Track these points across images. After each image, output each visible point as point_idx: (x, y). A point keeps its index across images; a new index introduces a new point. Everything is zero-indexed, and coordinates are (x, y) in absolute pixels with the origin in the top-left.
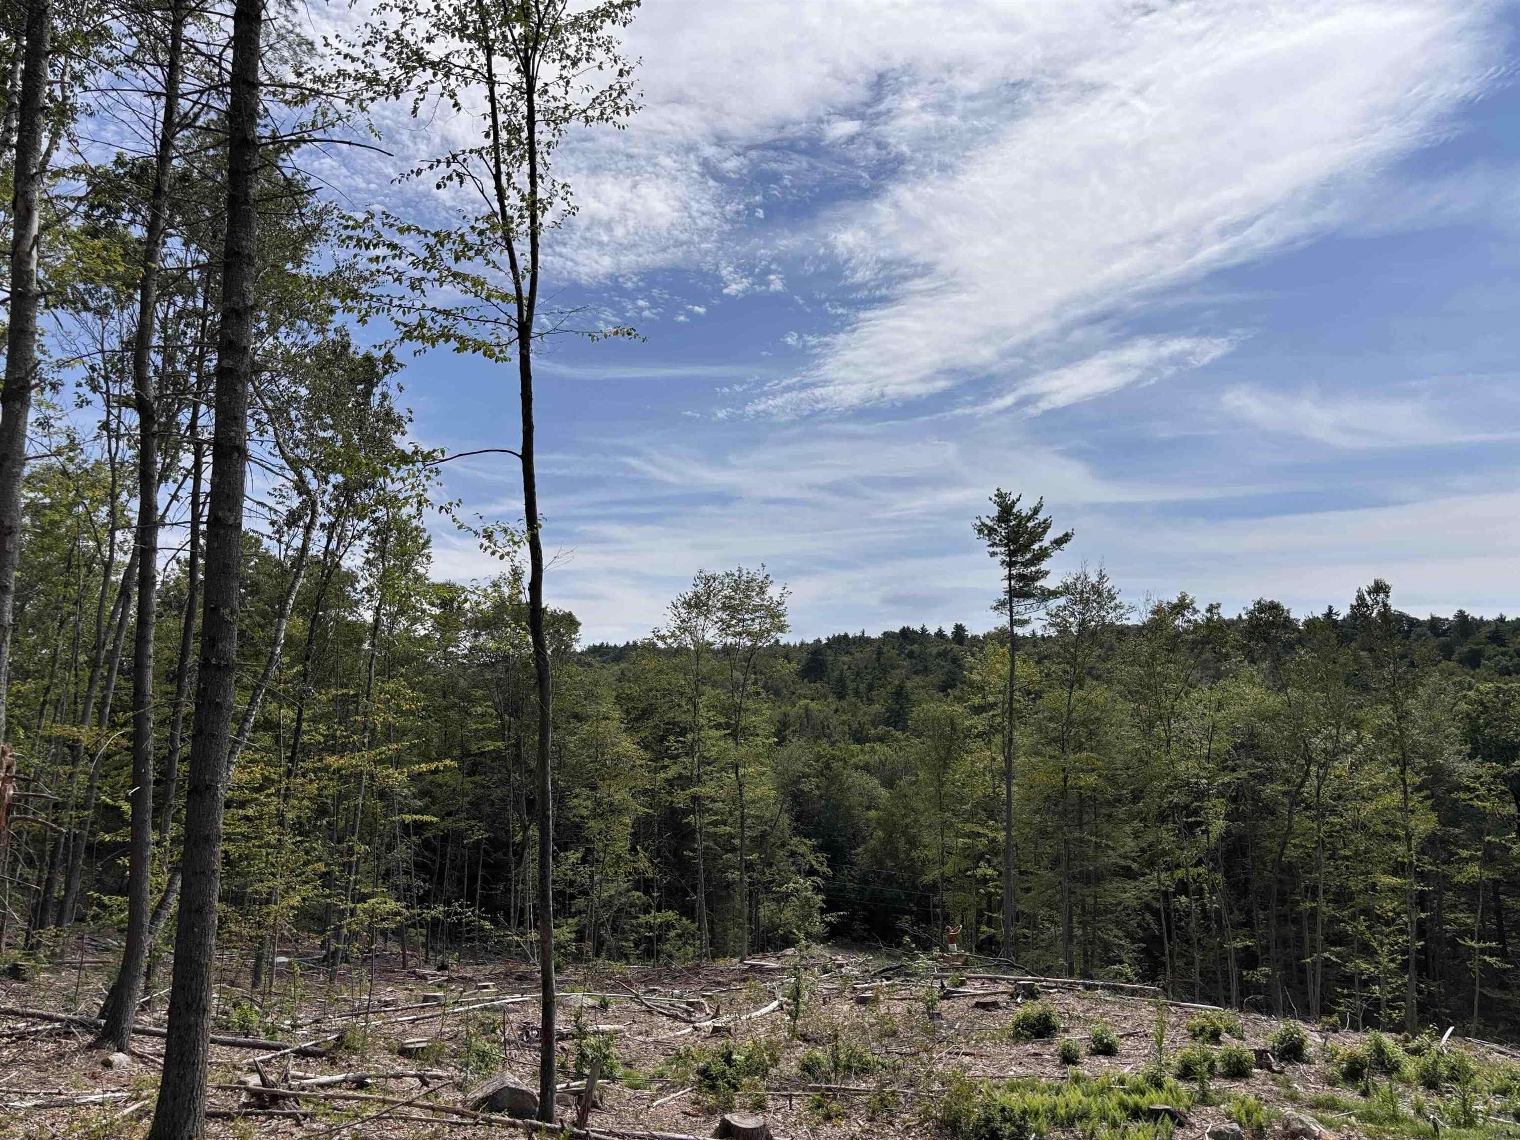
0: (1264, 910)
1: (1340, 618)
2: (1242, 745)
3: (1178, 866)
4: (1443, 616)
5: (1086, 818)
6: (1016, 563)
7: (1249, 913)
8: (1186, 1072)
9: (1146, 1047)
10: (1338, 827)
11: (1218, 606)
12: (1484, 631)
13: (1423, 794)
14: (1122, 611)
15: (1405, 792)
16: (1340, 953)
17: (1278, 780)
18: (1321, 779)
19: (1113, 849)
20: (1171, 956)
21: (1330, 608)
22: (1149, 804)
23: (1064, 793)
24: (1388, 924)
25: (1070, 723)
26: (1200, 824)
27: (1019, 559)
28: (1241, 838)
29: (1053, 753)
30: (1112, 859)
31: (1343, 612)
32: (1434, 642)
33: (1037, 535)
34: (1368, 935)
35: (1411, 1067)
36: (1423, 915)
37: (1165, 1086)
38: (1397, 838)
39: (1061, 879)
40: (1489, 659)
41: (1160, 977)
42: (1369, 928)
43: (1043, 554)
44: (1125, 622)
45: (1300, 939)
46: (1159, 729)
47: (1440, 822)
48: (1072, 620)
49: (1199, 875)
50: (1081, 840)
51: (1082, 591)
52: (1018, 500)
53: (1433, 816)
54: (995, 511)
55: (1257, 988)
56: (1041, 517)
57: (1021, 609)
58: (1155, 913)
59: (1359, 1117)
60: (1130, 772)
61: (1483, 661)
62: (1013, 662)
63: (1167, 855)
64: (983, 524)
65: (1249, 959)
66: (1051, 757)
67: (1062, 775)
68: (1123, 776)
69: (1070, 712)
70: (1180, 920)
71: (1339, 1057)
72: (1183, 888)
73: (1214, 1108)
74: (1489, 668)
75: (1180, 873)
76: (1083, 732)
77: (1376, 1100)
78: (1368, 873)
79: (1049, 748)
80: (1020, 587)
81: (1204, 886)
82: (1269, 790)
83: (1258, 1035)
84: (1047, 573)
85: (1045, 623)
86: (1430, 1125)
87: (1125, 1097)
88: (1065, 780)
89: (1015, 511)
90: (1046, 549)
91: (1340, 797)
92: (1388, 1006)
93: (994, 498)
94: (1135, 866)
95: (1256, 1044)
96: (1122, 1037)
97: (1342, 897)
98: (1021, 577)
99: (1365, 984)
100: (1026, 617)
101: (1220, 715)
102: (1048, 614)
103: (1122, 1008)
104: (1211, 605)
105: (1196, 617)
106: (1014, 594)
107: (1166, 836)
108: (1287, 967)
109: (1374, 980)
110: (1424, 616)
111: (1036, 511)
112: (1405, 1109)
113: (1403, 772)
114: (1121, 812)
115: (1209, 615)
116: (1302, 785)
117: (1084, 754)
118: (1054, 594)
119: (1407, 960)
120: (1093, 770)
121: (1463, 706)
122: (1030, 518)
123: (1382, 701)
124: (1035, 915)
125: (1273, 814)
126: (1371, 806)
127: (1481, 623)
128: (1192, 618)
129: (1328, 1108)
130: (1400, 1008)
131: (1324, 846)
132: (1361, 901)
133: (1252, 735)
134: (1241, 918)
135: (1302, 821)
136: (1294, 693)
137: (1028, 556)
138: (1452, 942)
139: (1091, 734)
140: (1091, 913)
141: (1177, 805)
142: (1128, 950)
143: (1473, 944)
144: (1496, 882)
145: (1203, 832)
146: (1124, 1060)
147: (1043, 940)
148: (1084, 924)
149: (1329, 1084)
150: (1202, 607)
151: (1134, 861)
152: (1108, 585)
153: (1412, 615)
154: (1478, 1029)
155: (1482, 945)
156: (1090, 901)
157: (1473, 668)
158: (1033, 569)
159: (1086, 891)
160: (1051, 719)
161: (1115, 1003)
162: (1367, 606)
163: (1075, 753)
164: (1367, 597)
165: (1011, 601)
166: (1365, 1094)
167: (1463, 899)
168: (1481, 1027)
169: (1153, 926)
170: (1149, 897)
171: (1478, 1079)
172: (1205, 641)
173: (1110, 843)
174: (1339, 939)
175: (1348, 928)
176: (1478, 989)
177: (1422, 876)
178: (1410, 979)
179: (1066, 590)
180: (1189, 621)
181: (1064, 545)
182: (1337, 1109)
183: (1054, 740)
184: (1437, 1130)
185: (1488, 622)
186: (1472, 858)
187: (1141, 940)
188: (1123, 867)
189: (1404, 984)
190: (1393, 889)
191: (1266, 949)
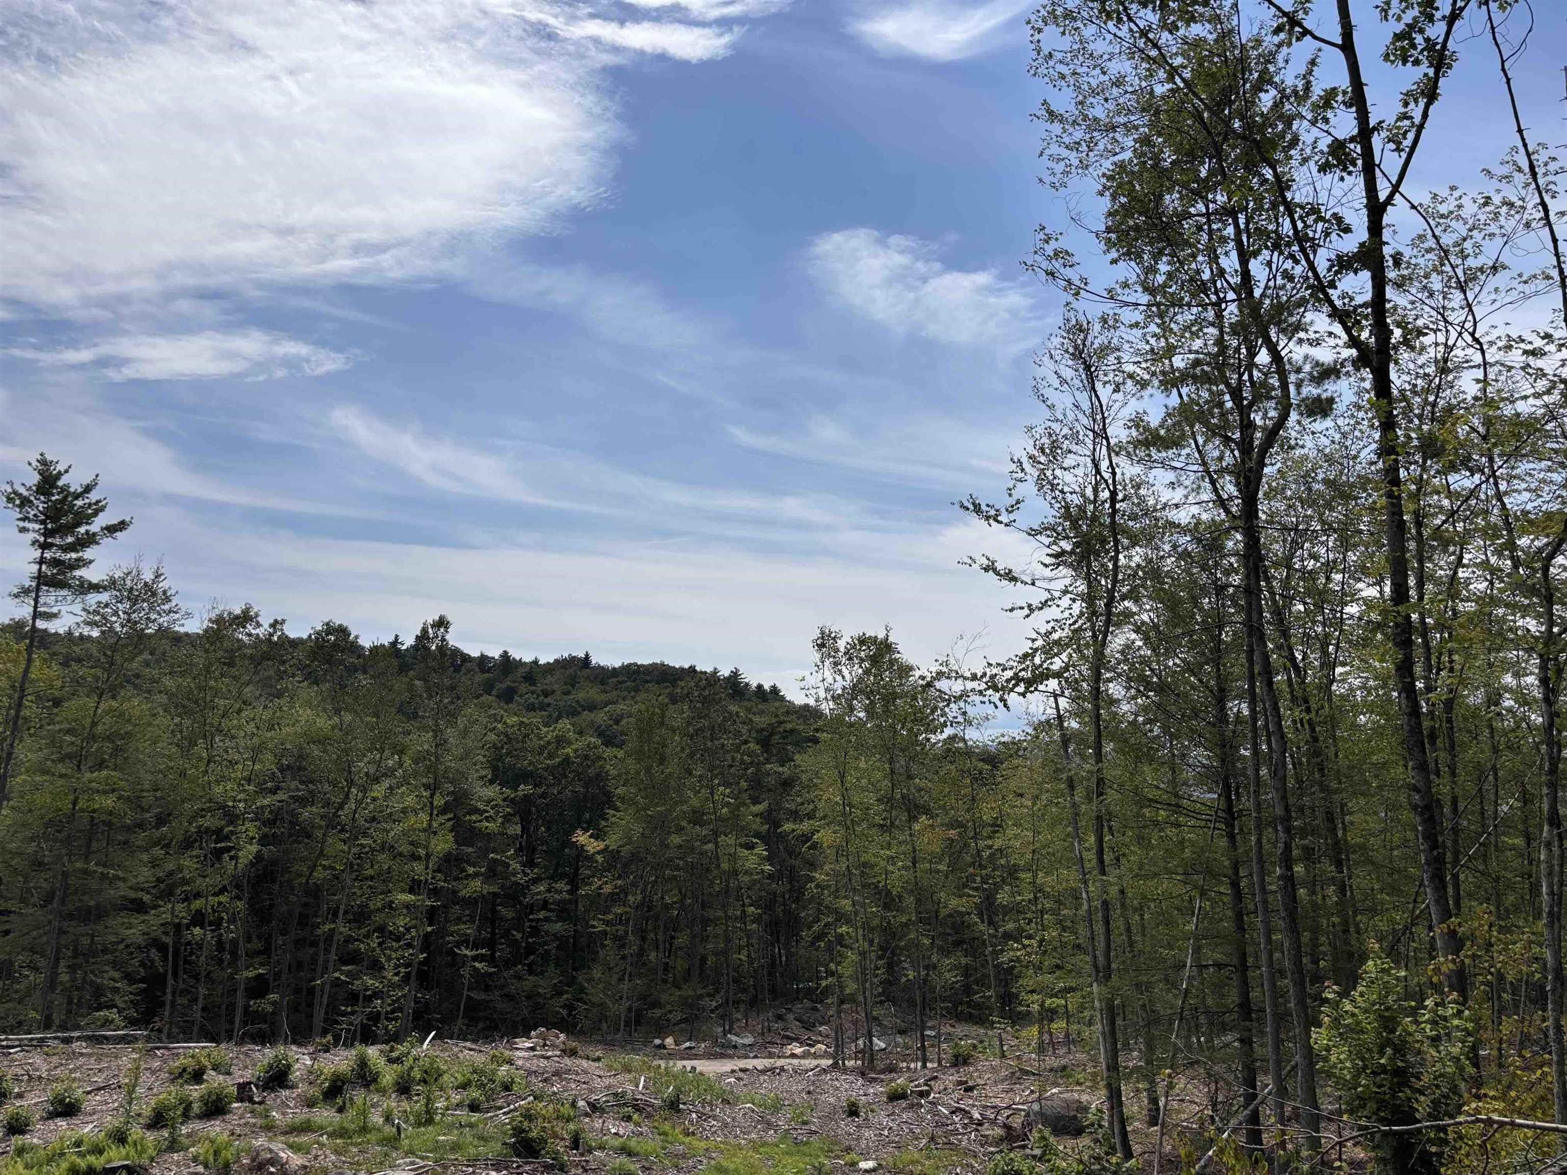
0: (283, 935)
1: (404, 647)
2: (289, 767)
3: (198, 895)
4: (490, 655)
5: (95, 845)
6: (51, 545)
7: (268, 940)
8: (158, 1120)
9: (116, 1099)
10: (367, 849)
11: (284, 621)
12: (522, 670)
13: (446, 817)
14: (176, 616)
15: (431, 815)
16: (350, 971)
17: (319, 802)
18: (359, 802)
19: (124, 880)
20: (174, 994)
21: (397, 636)
22: (176, 829)
23: (72, 817)
24: (398, 940)
25: (93, 737)
26: (229, 849)
27: (58, 541)
28: (274, 862)
29: (64, 771)
30: (122, 891)
31: (408, 641)
32: (480, 677)
33: (83, 517)
34: (378, 950)
35: (388, 1076)
36: (429, 929)
37: (130, 1139)
38: (419, 858)
39: (50, 917)
40: (521, 696)
41: (156, 1019)
42: (380, 944)
43: (90, 540)
44: (177, 628)
45: (314, 961)
46: (200, 749)
47: (456, 841)
48: (114, 619)
49: (220, 903)
50: (85, 872)
51: (132, 588)
52: (66, 471)
53: (450, 837)
54: (36, 478)
55: (261, 1017)
56: (93, 496)
57: (51, 600)
58: (162, 948)
59: (331, 1135)
60: (158, 794)
61: (516, 698)
62: (29, 660)
63: (188, 883)
64: (15, 492)
65: (259, 988)
66: (61, 776)
67: (71, 797)
68: (149, 798)
69: (94, 724)
70: (191, 954)
71: (323, 1077)
72: (198, 919)
73: (182, 1153)
74: (519, 704)
75: (197, 904)
76: (108, 747)
77: (351, 1113)
78: (389, 892)
79: (60, 766)
80: (53, 575)
81: (224, 915)
82: (307, 813)
83: (246, 1067)
84: (91, 562)
85: (79, 619)
86: (394, 1130)
87: (78, 1160)
88: (74, 803)
89: (60, 483)
90: (94, 534)
91: (374, 819)
92: (387, 1019)
93: (35, 463)
94: (146, 898)
95: (242, 1076)
96: (89, 1093)
97: (360, 917)
98: (56, 562)
99: (369, 999)
100: (55, 610)
101: (269, 735)
102: (84, 610)
103: (99, 1060)
104: (276, 621)
105: (258, 631)
106: (41, 580)
107: (189, 863)
108: (298, 991)
109: (377, 994)
110: (475, 654)
111: (88, 489)
112: (377, 1119)
113: (432, 796)
114: (140, 838)
115: (271, 630)
116: (341, 806)
117: (105, 773)
118: (96, 588)
119: (409, 973)
120: (113, 791)
121: (492, 737)
122: (77, 496)
123: (425, 729)
124: (11, 963)
125: (309, 837)
126: (398, 828)
127: (520, 663)
128: (253, 632)
129: (302, 1131)
130: (396, 1019)
131: (352, 867)
132: (378, 918)
133: (301, 757)
134: (257, 945)
135: (335, 845)
136: (348, 717)
137: (70, 539)
138: (451, 952)
139: (117, 749)
140: (84, 955)
141: (207, 828)
142: (125, 993)
143: (467, 952)
144: (494, 894)
145: (231, 858)
146: (90, 1119)
147: (16, 992)
148: (72, 969)
149: (308, 1106)
150: (266, 621)
151: (148, 893)
152: (164, 585)
153: (466, 652)
154: (461, 1029)
155: (474, 953)
156: (86, 941)
157: (507, 703)
158: (74, 555)
159: (82, 929)
160: (68, 732)
161: (89, 1055)
162: (428, 638)
163: (92, 772)
164: (430, 630)
165: (38, 589)
166: (341, 1110)
167: (467, 912)
168: (464, 1028)
169: (158, 963)
170: (158, 933)
171: (446, 1077)
172: (266, 657)
173: (120, 873)
174: (350, 958)
175: (362, 946)
176: (465, 993)
177: (435, 892)
178: (409, 991)
179: (112, 584)
180: (250, 635)
181: (118, 534)
182: (310, 1131)
183: (69, 756)
184: (399, 1134)
185: (525, 663)
186: (476, 875)
187: (142, 981)
188: (133, 901)
189: (404, 996)
190: (407, 906)
191: (277, 976)
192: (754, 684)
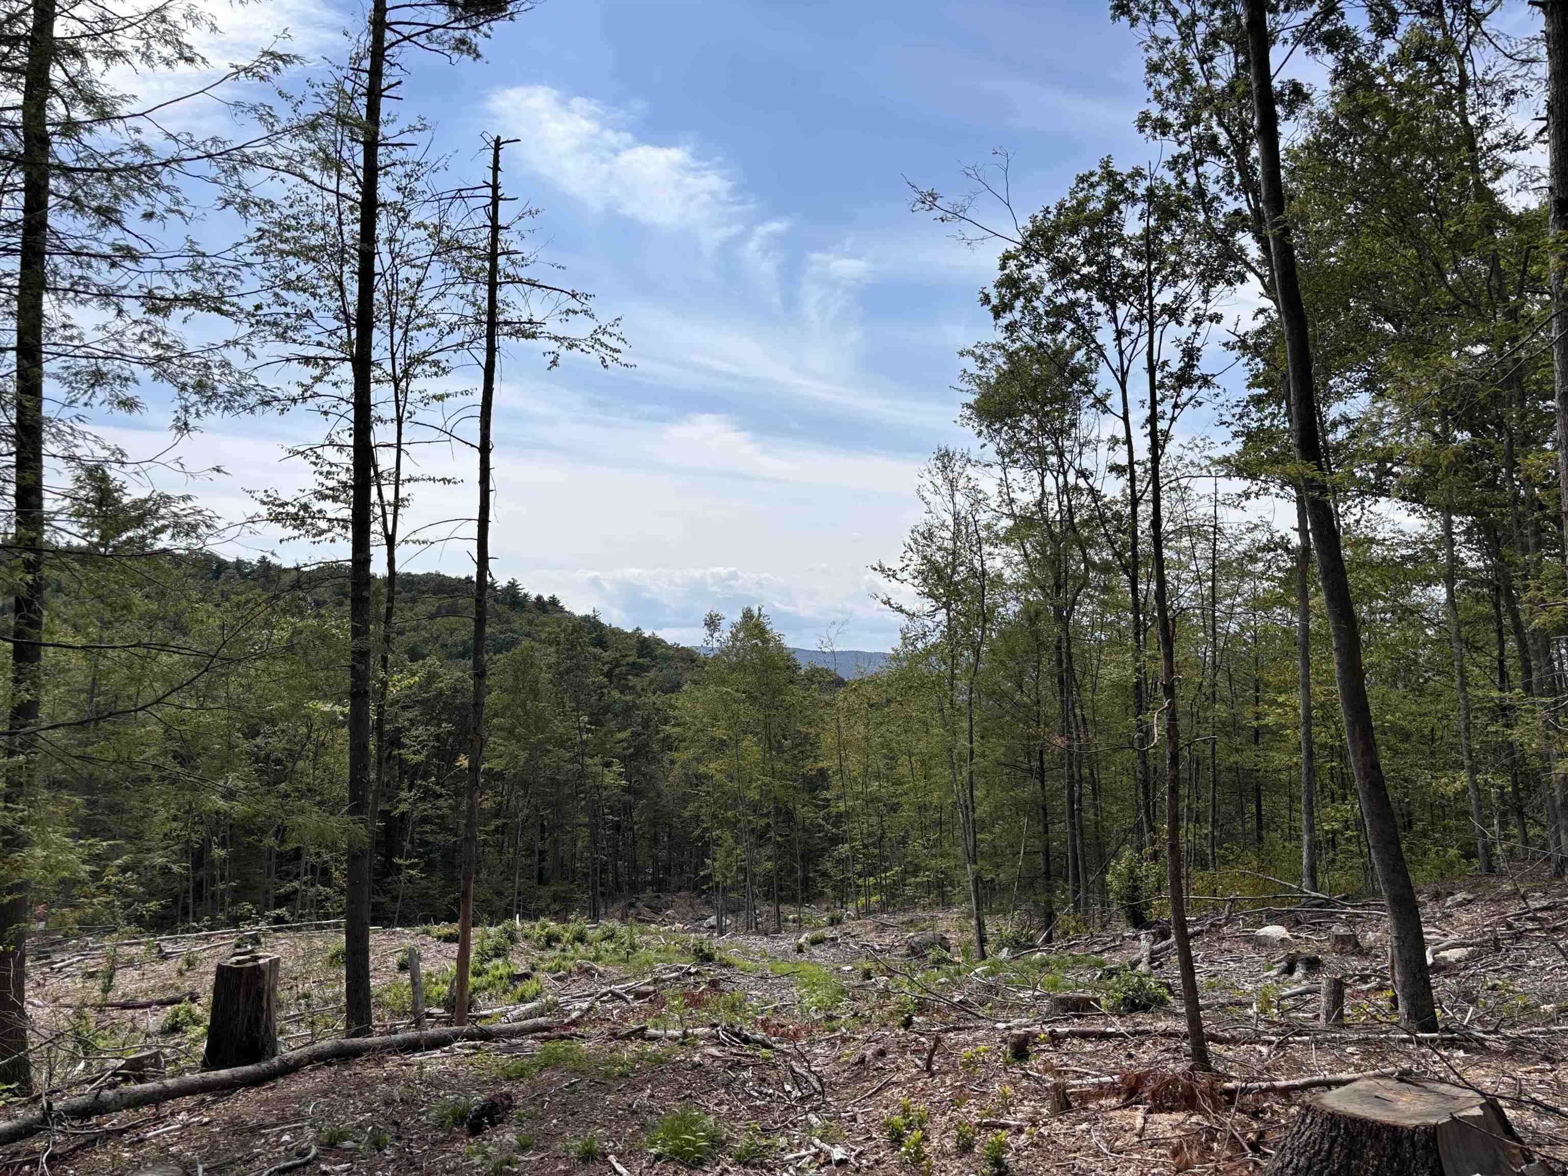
110: (231, 559)
127: (282, 570)
185: (287, 569)
192: (533, 596)
